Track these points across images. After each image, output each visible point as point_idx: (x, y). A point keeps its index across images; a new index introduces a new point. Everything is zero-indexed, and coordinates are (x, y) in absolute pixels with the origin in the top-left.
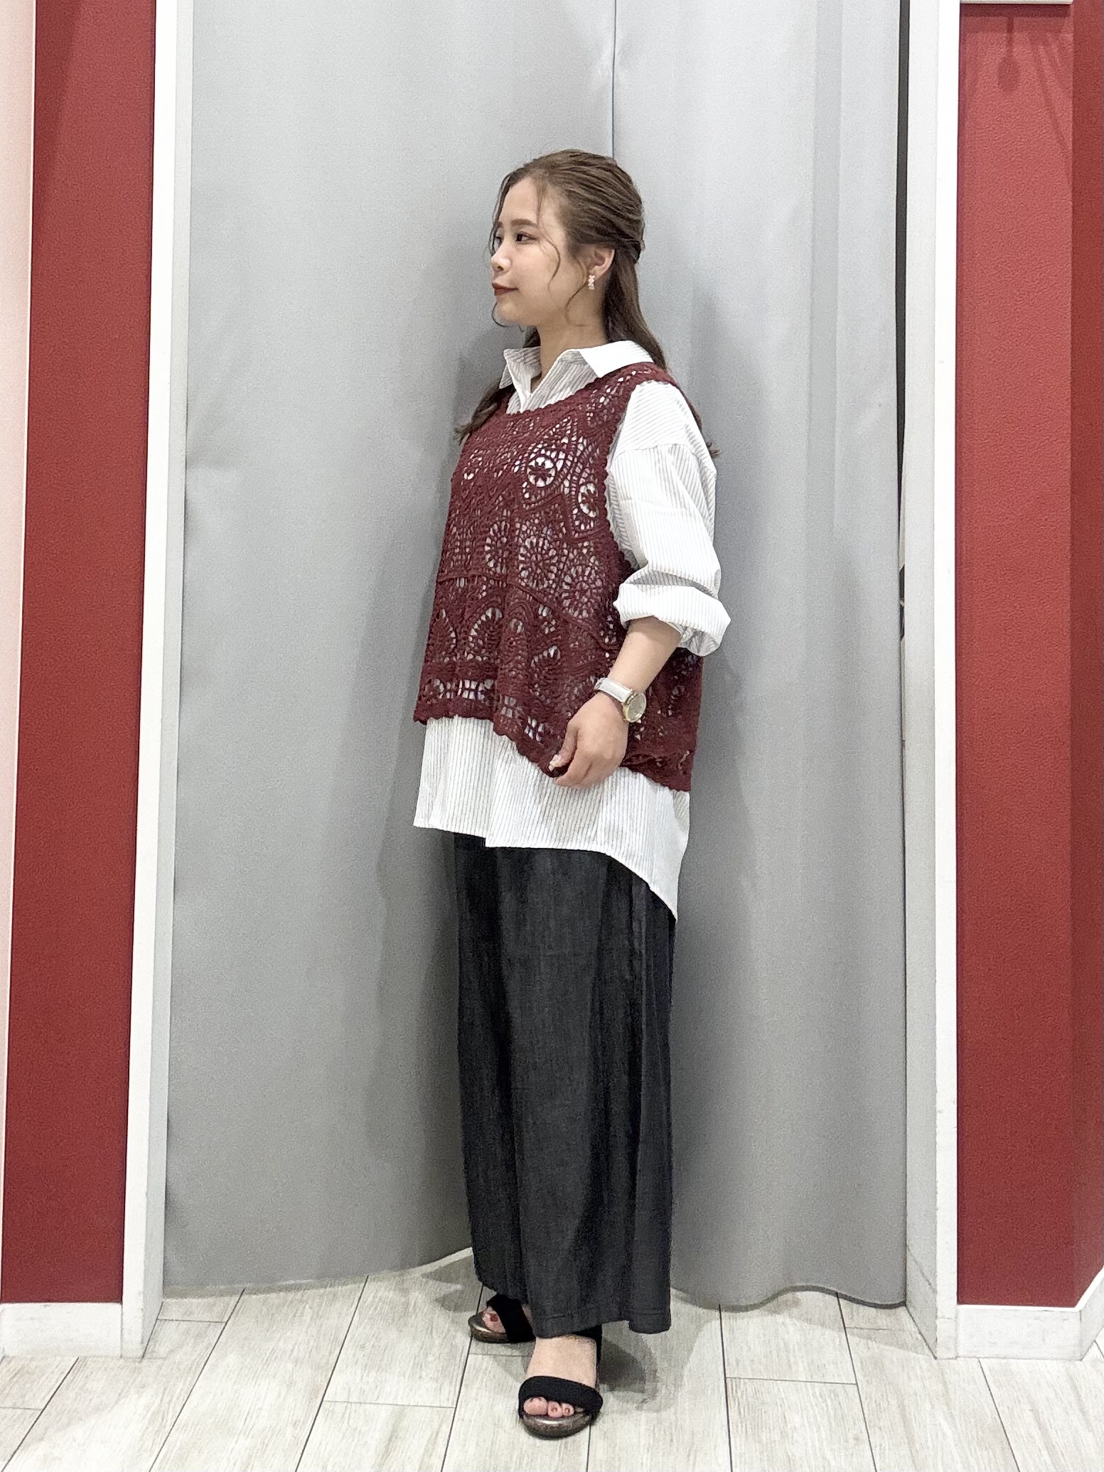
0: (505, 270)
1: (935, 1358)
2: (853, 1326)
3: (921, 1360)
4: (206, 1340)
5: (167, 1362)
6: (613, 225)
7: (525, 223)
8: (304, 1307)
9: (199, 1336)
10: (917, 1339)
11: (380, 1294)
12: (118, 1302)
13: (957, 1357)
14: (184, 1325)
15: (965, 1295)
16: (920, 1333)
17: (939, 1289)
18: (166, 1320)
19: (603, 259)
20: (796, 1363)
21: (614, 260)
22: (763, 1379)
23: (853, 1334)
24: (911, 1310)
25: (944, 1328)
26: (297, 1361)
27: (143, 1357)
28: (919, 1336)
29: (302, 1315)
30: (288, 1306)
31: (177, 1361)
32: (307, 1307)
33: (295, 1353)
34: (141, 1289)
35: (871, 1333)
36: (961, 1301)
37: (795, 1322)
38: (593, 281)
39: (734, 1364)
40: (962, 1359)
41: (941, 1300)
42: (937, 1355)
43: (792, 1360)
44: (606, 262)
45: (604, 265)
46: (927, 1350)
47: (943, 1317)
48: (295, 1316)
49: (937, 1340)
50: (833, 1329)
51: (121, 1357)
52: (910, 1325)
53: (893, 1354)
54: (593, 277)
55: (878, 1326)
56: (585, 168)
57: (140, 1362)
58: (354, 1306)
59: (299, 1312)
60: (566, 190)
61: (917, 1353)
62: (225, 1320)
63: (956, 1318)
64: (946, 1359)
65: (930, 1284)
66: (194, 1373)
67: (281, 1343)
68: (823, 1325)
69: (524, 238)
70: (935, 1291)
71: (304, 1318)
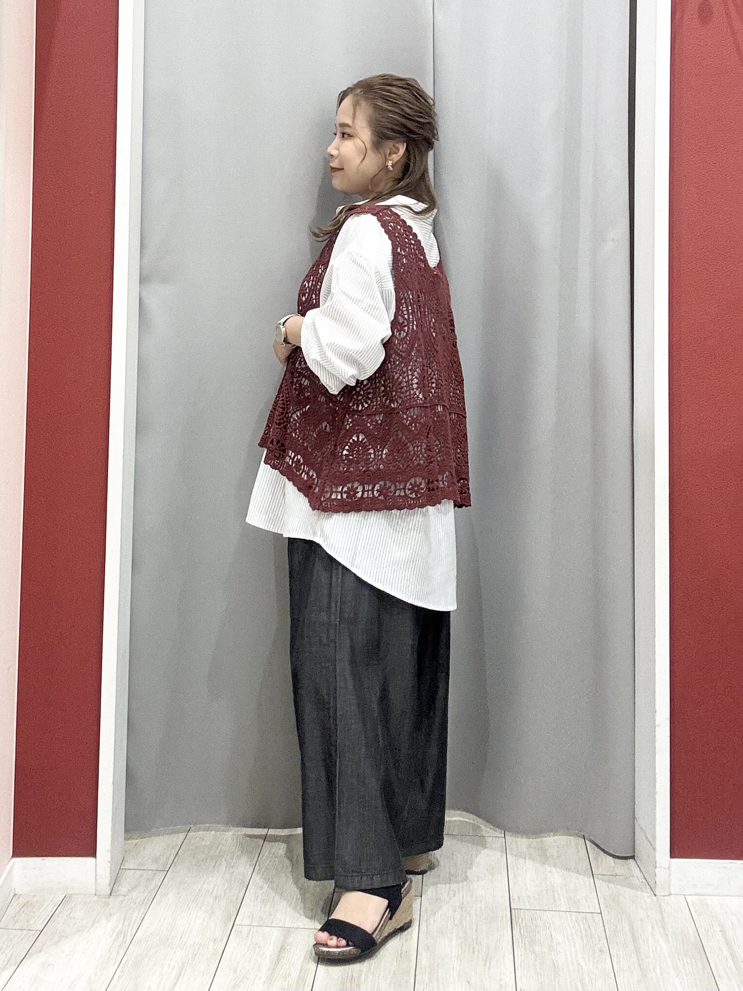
0: (335, 157)
1: (655, 895)
2: (598, 873)
3: (646, 896)
4: (153, 883)
5: (126, 898)
6: (405, 126)
7: (347, 125)
8: (221, 860)
9: (149, 880)
10: (642, 882)
11: (274, 850)
12: (93, 857)
13: (670, 895)
14: (139, 873)
15: (675, 852)
16: (645, 878)
17: (657, 848)
18: (125, 869)
19: (398, 149)
20: (559, 898)
21: (407, 149)
22: (537, 910)
23: (598, 878)
24: (638, 862)
25: (661, 875)
26: (216, 897)
27: (111, 895)
28: (644, 881)
29: (220, 864)
30: (210, 859)
31: (134, 897)
32: (223, 860)
33: (215, 892)
34: (109, 848)
35: (611, 878)
36: (672, 856)
37: (559, 870)
38: (391, 164)
39: (517, 899)
40: (673, 896)
41: (658, 855)
42: (656, 893)
43: (557, 897)
44: (400, 152)
45: (399, 154)
46: (649, 890)
47: (660, 867)
48: (214, 866)
49: (656, 883)
50: (585, 875)
51: (95, 895)
52: (637, 872)
53: (627, 892)
54: (392, 162)
55: (615, 873)
56: (390, 88)
57: (109, 898)
58: (256, 859)
59: (218, 863)
60: (373, 103)
61: (642, 892)
62: (167, 869)
63: (669, 868)
64: (662, 896)
65: (651, 845)
66: (146, 906)
67: (206, 885)
68: (578, 872)
69: (345, 136)
70: (654, 849)
71: (221, 867)
